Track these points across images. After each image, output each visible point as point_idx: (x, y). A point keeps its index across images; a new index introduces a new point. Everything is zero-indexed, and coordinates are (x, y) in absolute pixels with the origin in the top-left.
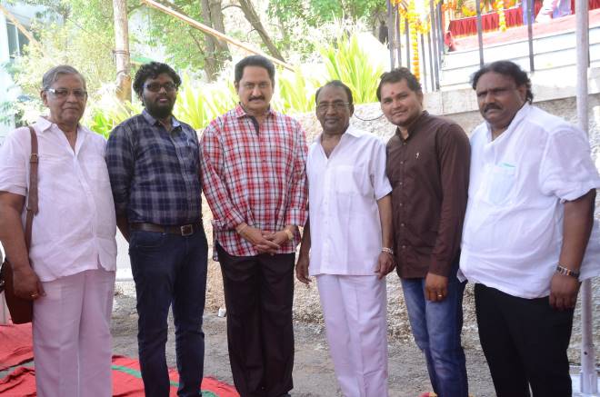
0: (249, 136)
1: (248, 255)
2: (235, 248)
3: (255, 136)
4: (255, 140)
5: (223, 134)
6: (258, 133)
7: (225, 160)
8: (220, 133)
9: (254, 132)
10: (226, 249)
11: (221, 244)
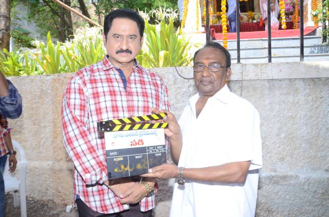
0: (117, 89)
1: (111, 212)
2: (98, 204)
3: (122, 89)
4: (123, 93)
5: (89, 86)
6: (125, 88)
7: (90, 115)
8: (85, 85)
9: (121, 85)
10: (88, 204)
11: (82, 198)
